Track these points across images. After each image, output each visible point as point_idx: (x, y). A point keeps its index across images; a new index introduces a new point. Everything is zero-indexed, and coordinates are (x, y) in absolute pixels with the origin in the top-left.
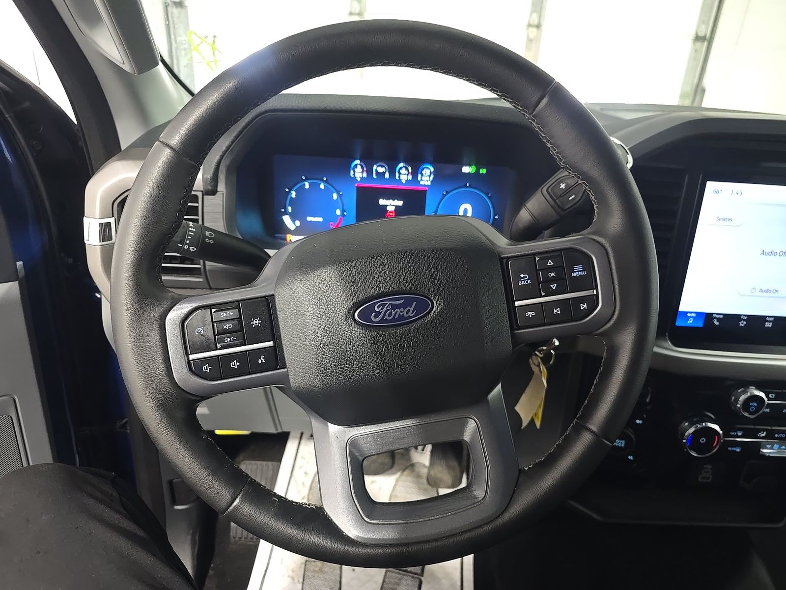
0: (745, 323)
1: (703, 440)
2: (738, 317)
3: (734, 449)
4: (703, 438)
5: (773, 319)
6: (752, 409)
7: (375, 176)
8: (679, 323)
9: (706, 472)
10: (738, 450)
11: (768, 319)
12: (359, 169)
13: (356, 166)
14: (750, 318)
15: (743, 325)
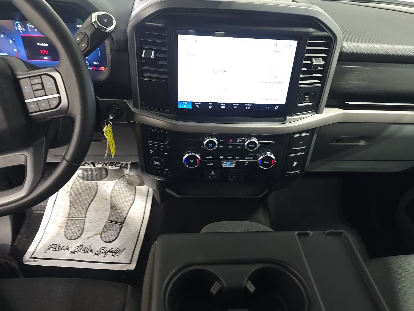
0: (211, 106)
1: (192, 161)
2: (207, 104)
3: (210, 164)
4: (192, 160)
5: (224, 104)
6: (211, 147)
7: (29, 30)
8: (180, 107)
9: (212, 174)
10: (212, 164)
11: (222, 104)
12: (19, 26)
13: (17, 25)
14: (214, 104)
15: (211, 108)
